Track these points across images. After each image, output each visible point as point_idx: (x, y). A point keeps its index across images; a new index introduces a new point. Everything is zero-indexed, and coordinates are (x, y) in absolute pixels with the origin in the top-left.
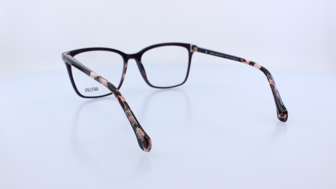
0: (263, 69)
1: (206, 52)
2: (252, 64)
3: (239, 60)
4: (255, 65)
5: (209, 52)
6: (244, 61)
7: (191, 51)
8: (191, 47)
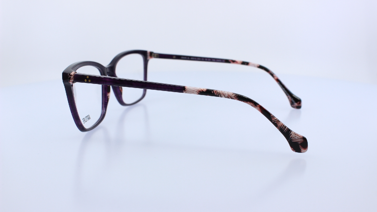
0: (261, 67)
1: (174, 57)
2: (244, 63)
3: (227, 61)
4: (250, 64)
5: (179, 57)
6: (234, 62)
7: (149, 57)
8: (148, 54)
